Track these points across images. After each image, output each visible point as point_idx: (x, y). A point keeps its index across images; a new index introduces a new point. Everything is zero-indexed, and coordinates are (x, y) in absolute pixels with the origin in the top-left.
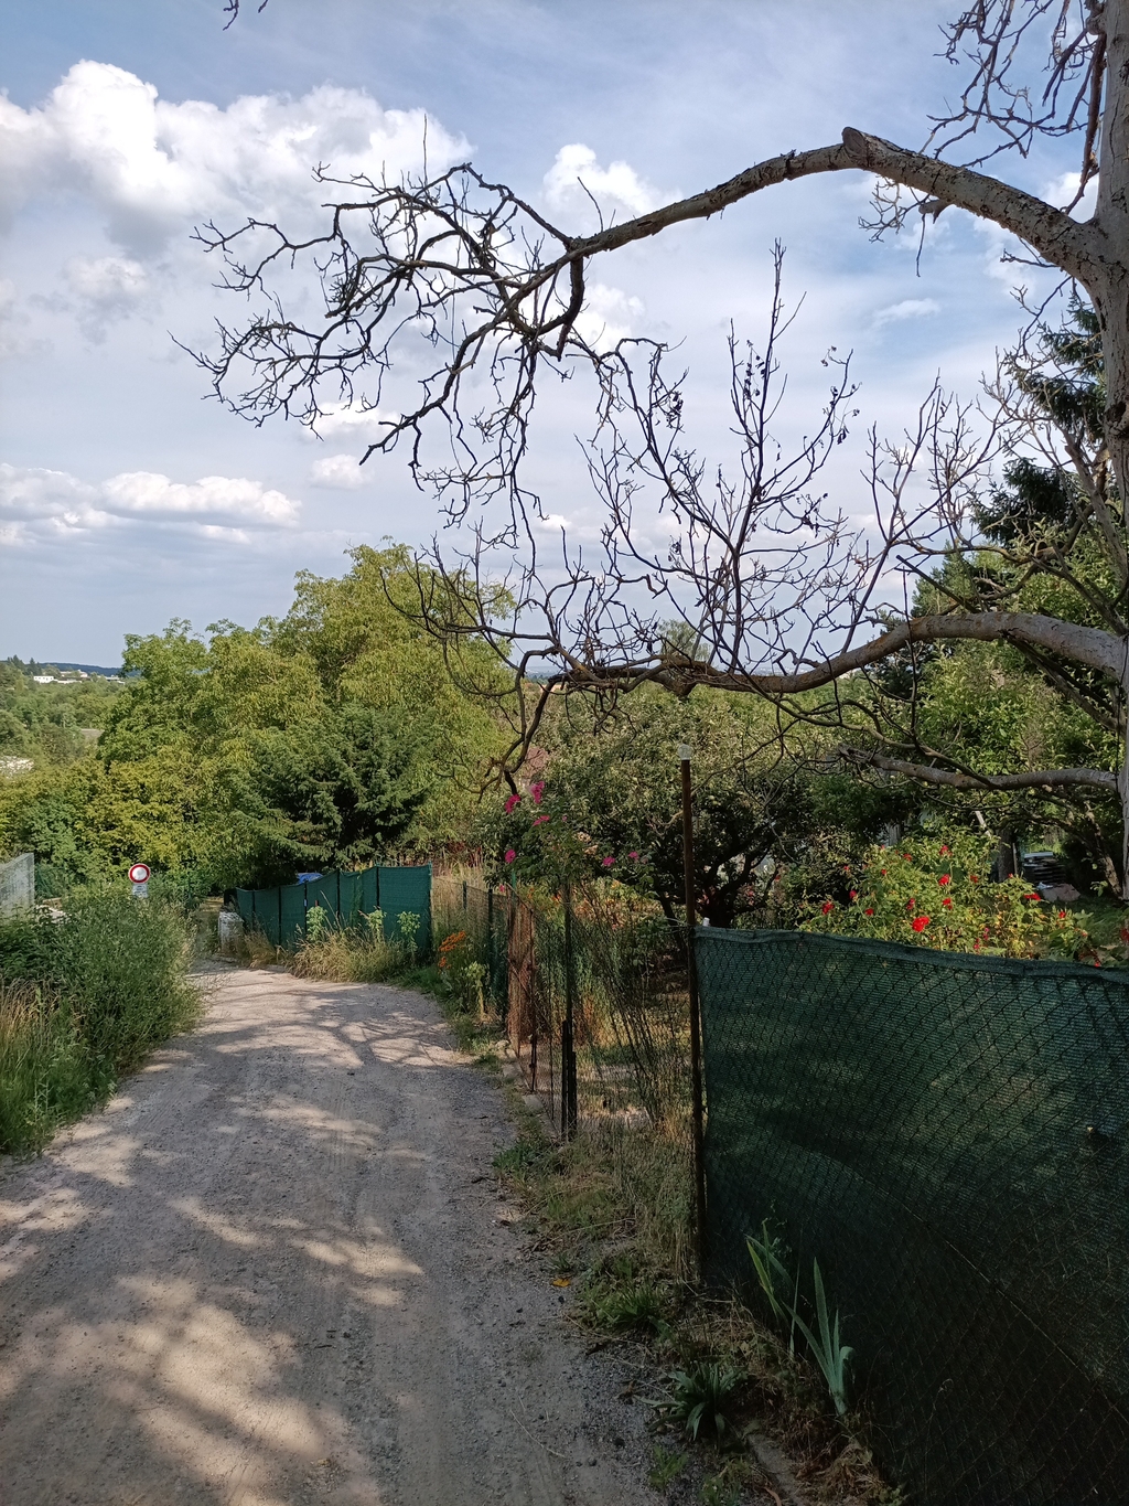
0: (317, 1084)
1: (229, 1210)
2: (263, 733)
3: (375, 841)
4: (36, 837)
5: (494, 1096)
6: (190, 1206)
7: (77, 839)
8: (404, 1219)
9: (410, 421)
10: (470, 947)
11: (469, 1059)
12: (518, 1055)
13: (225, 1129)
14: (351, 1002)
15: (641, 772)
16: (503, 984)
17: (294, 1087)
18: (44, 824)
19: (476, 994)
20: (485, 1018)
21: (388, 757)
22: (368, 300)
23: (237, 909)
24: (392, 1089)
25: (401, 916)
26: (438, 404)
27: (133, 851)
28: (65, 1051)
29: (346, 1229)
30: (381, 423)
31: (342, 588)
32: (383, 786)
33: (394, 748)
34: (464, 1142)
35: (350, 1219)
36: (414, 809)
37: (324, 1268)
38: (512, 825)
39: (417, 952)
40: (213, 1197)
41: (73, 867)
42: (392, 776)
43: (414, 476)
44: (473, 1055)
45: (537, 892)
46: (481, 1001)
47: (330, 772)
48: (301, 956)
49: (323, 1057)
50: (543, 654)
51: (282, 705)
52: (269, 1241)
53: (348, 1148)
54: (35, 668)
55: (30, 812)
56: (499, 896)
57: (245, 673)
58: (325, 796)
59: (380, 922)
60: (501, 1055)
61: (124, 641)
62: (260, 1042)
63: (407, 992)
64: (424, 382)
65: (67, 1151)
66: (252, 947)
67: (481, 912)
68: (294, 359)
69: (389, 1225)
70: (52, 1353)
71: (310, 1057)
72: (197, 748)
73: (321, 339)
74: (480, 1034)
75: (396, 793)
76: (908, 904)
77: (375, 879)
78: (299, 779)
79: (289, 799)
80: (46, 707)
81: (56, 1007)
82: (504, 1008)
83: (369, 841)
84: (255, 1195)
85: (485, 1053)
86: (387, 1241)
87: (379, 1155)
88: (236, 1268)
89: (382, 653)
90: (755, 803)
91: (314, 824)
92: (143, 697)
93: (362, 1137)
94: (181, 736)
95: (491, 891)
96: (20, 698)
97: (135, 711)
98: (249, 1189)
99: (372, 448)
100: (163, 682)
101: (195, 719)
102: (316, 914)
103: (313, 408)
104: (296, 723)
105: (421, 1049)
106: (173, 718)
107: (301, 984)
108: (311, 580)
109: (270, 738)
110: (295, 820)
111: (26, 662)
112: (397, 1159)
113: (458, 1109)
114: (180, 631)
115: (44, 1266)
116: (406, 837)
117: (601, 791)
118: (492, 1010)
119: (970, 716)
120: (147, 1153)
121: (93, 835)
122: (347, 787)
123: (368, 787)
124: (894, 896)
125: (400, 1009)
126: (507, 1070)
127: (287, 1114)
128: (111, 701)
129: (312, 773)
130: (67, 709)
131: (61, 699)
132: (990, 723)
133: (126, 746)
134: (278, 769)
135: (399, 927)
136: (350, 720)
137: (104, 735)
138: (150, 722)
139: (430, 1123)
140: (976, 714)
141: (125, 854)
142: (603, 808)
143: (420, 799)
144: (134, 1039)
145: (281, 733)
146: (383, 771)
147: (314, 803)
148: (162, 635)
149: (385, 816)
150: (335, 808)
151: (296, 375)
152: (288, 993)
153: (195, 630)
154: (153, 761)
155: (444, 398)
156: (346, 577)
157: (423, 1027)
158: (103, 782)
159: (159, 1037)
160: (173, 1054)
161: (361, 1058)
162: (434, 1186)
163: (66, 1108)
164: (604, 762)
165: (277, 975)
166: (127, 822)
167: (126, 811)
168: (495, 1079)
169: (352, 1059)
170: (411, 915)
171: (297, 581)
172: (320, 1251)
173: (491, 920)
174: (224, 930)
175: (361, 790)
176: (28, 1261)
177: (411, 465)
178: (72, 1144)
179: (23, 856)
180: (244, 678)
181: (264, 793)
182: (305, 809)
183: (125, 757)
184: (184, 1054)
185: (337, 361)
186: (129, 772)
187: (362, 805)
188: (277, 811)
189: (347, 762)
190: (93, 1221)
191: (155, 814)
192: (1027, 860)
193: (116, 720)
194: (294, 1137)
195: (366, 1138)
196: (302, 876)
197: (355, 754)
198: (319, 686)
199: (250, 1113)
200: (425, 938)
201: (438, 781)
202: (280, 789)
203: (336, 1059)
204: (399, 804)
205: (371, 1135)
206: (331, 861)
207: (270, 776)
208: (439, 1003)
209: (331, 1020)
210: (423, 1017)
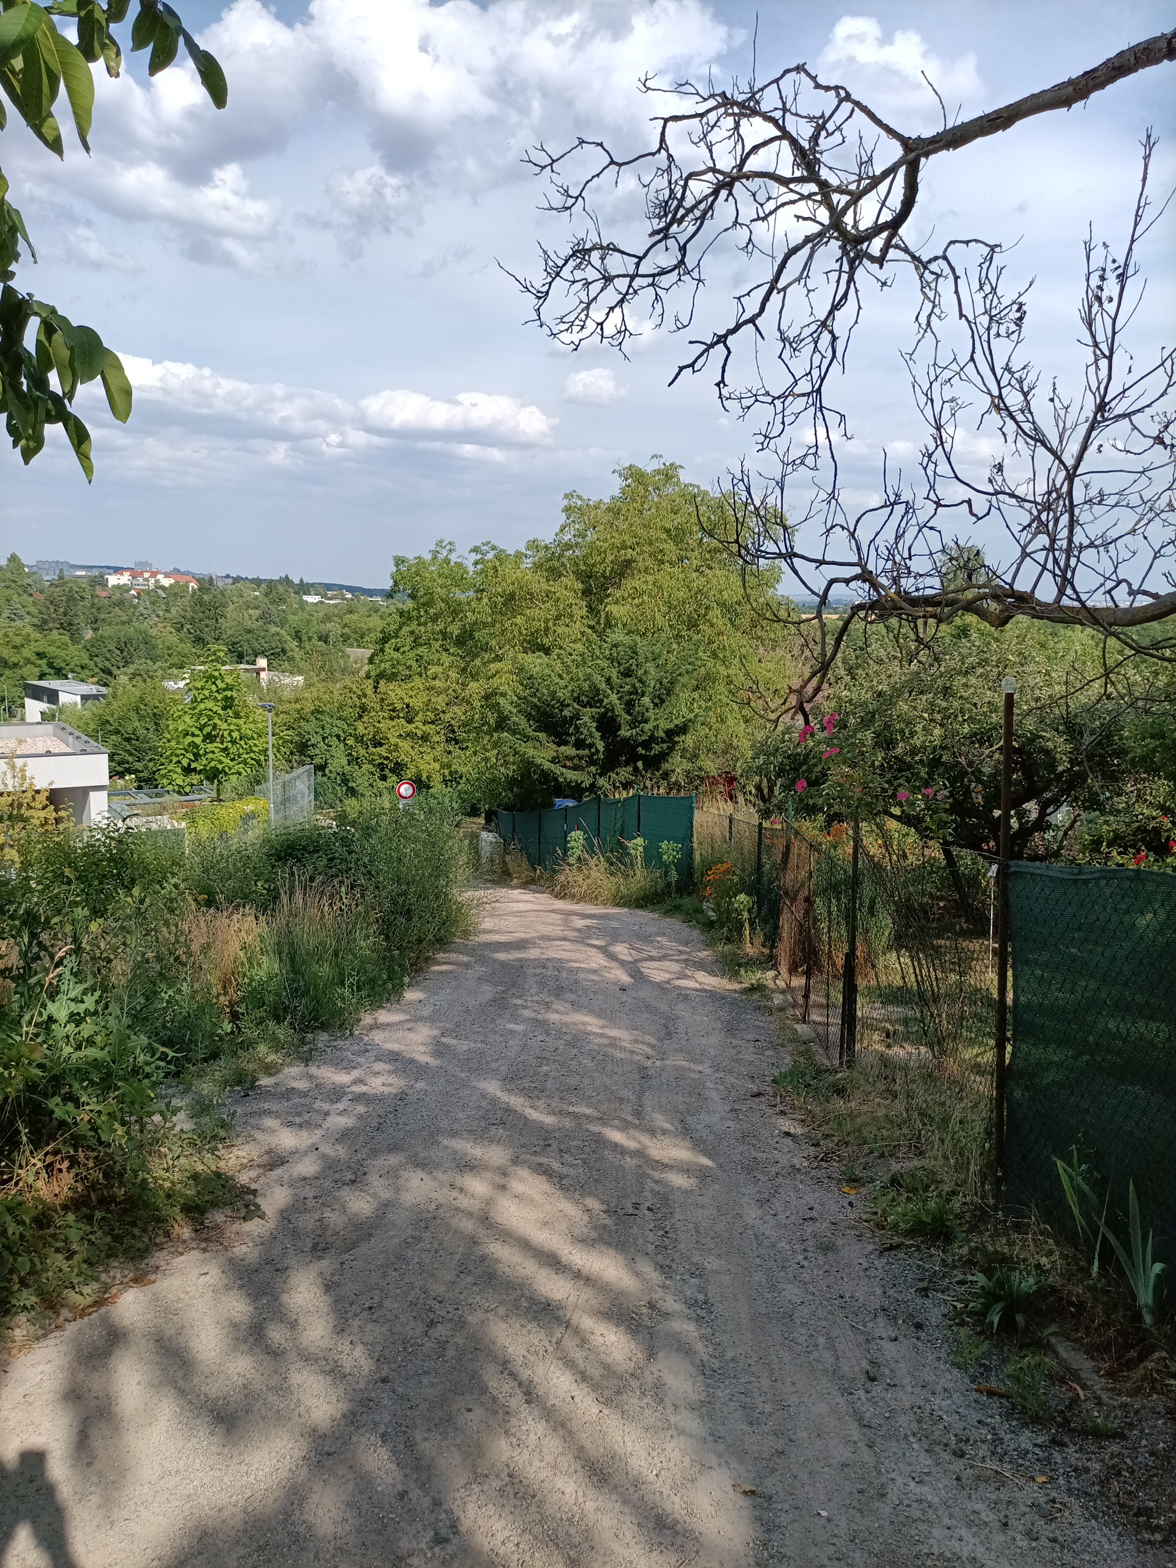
0: (592, 996)
1: (526, 1093)
2: (529, 658)
3: (636, 769)
4: (312, 751)
5: (762, 1020)
6: (492, 1087)
7: (350, 754)
8: (690, 1120)
9: (722, 339)
10: (736, 879)
11: (736, 986)
12: (788, 986)
13: (511, 1026)
14: (615, 924)
15: (932, 707)
16: (774, 914)
17: (573, 997)
18: (320, 739)
19: (742, 925)
20: (751, 948)
21: (652, 685)
22: (691, 216)
23: (497, 830)
24: (664, 1007)
25: (664, 845)
26: (752, 320)
27: (398, 768)
28: (366, 942)
29: (637, 1122)
30: (691, 342)
31: (609, 510)
32: (647, 714)
33: (658, 676)
34: (738, 1061)
35: (638, 1114)
37: (622, 1151)
38: (789, 757)
39: (677, 882)
40: (510, 1080)
41: (345, 782)
42: (656, 705)
43: (720, 397)
44: (741, 983)
45: (810, 827)
46: (747, 933)
47: (594, 698)
48: (562, 878)
49: (595, 972)
50: (847, 581)
51: (547, 629)
52: (568, 1123)
53: (628, 1055)
54: (305, 588)
55: (307, 727)
56: (769, 830)
57: (512, 597)
58: (587, 719)
59: (641, 849)
60: (771, 984)
61: (392, 562)
62: (533, 953)
63: (669, 920)
64: (739, 298)
65: (375, 1032)
66: (511, 866)
67: (749, 844)
68: (608, 279)
69: (677, 1123)
70: (397, 1190)
71: (582, 970)
72: (464, 670)
73: (641, 259)
74: (747, 963)
75: (659, 722)
77: (636, 808)
78: (563, 705)
79: (553, 724)
80: (315, 628)
81: (357, 905)
82: (772, 938)
83: (630, 769)
84: (548, 1084)
85: (754, 982)
86: (676, 1136)
87: (658, 1063)
88: (542, 1143)
89: (650, 578)
90: (1059, 744)
91: (577, 749)
92: (410, 619)
93: (640, 1046)
94: (446, 659)
95: (761, 824)
96: (291, 617)
97: (402, 633)
98: (542, 1079)
99: (681, 369)
100: (429, 604)
101: (460, 642)
102: (577, 837)
103: (623, 328)
104: (561, 648)
105: (688, 972)
106: (437, 640)
107: (560, 904)
108: (579, 502)
109: (535, 663)
110: (559, 745)
111: (297, 581)
112: (676, 1068)
113: (730, 1030)
114: (445, 553)
115: (375, 1124)
116: (665, 766)
117: (887, 726)
118: (759, 939)
120: (444, 1040)
121: (362, 751)
122: (610, 714)
123: (630, 714)
125: (663, 934)
126: (778, 1000)
127: (565, 1019)
128: (376, 623)
129: (577, 699)
130: (333, 628)
131: (328, 618)
133: (393, 666)
134: (543, 694)
135: (660, 855)
136: (615, 646)
137: (373, 655)
138: (416, 643)
139: (704, 1041)
141: (391, 771)
142: (888, 744)
143: (683, 729)
144: (420, 941)
145: (545, 659)
146: (646, 700)
147: (577, 728)
148: (428, 557)
149: (646, 745)
150: (598, 735)
151: (611, 296)
152: (553, 911)
153: (458, 552)
154: (418, 682)
155: (759, 314)
156: (613, 498)
157: (688, 953)
158: (371, 700)
159: (442, 942)
160: (453, 956)
161: (632, 977)
162: (714, 1095)
163: (369, 996)
164: (892, 697)
165: (537, 895)
166: (393, 740)
167: (393, 730)
168: (765, 1007)
169: (622, 977)
170: (672, 845)
171: (566, 502)
172: (616, 1136)
173: (759, 852)
174: (486, 850)
175: (624, 718)
176: (360, 1117)
177: (718, 385)
178: (376, 1026)
179: (301, 770)
180: (511, 602)
181: (529, 716)
182: (568, 734)
183: (392, 677)
184: (465, 959)
185: (650, 280)
186: (395, 692)
187: (625, 732)
188: (542, 736)
189: (611, 689)
190: (410, 1092)
191: (419, 733)
193: (385, 640)
194: (577, 1040)
195: (644, 1047)
196: (560, 802)
197: (619, 681)
198: (584, 611)
199: (533, 1015)
200: (686, 866)
201: (702, 713)
202: (545, 713)
203: (607, 975)
204: (661, 734)
205: (649, 1045)
206: (593, 788)
207: (535, 700)
208: (702, 932)
209: (597, 939)
210: (686, 944)
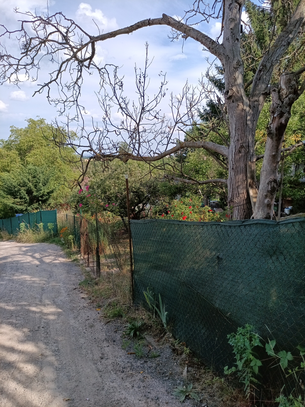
0: (27, 270)
2: (3, 173)
3: (39, 204)
5: (77, 268)
8: (56, 300)
9: (47, 85)
10: (69, 231)
11: (70, 260)
12: (84, 258)
14: (35, 248)
15: (115, 183)
16: (79, 239)
17: (21, 271)
19: (71, 244)
20: (74, 250)
21: (42, 180)
24: (49, 269)
25: (49, 224)
26: (55, 80)
29: (40, 303)
30: (38, 85)
31: (25, 131)
32: (41, 188)
33: (43, 177)
34: (70, 280)
35: (41, 301)
36: (50, 194)
37: (35, 313)
38: (80, 198)
39: (53, 234)
42: (44, 185)
43: (49, 101)
45: (88, 216)
46: (73, 245)
47: (25, 185)
48: (18, 237)
49: (29, 262)
50: (87, 151)
51: (8, 165)
53: (38, 284)
56: (76, 217)
58: (23, 191)
59: (42, 226)
60: (79, 258)
62: (9, 260)
63: (51, 245)
64: (50, 74)
66: (3, 235)
67: (72, 222)
68: (11, 65)
69: (52, 301)
71: (25, 263)
73: (19, 60)
74: (73, 254)
75: (45, 190)
76: (182, 213)
77: (40, 215)
78: (15, 187)
79: (12, 193)
82: (79, 247)
83: (37, 204)
84: (13, 298)
85: (75, 258)
87: (47, 285)
88: (10, 315)
89: (38, 150)
90: (144, 190)
91: (21, 199)
93: (42, 281)
95: (74, 216)
99: (36, 92)
102: (22, 225)
103: (17, 80)
104: (13, 171)
105: (56, 258)
107: (19, 244)
109: (5, 175)
110: (15, 199)
112: (52, 286)
113: (68, 273)
116: (48, 202)
117: (104, 188)
118: (76, 247)
119: (197, 167)
122: (30, 189)
123: (36, 189)
124: (178, 212)
125: (50, 249)
126: (81, 262)
127: (19, 277)
129: (19, 185)
132: (201, 168)
134: (8, 184)
135: (48, 227)
136: (30, 169)
139: (61, 277)
140: (198, 166)
142: (105, 192)
143: (52, 192)
145: (8, 174)
146: (41, 184)
147: (20, 193)
149: (42, 197)
150: (27, 195)
152: (16, 247)
155: (57, 79)
156: (26, 128)
157: (57, 253)
161: (40, 262)
162: (63, 291)
164: (105, 180)
168: (78, 264)
169: (37, 262)
170: (51, 224)
171: (11, 129)
172: (33, 309)
173: (75, 223)
175: (34, 190)
177: (47, 97)
181: (4, 191)
182: (17, 195)
185: (24, 67)
187: (35, 194)
188: (9, 196)
189: (30, 182)
192: (211, 203)
194: (22, 283)
195: (43, 282)
196: (17, 215)
197: (32, 179)
198: (20, 160)
199: (9, 278)
200: (56, 230)
201: (57, 187)
202: (10, 190)
203: (32, 263)
204: (46, 193)
205: (45, 281)
206: (26, 210)
207: (6, 186)
208: (61, 247)
209: (30, 253)
210: (56, 251)
